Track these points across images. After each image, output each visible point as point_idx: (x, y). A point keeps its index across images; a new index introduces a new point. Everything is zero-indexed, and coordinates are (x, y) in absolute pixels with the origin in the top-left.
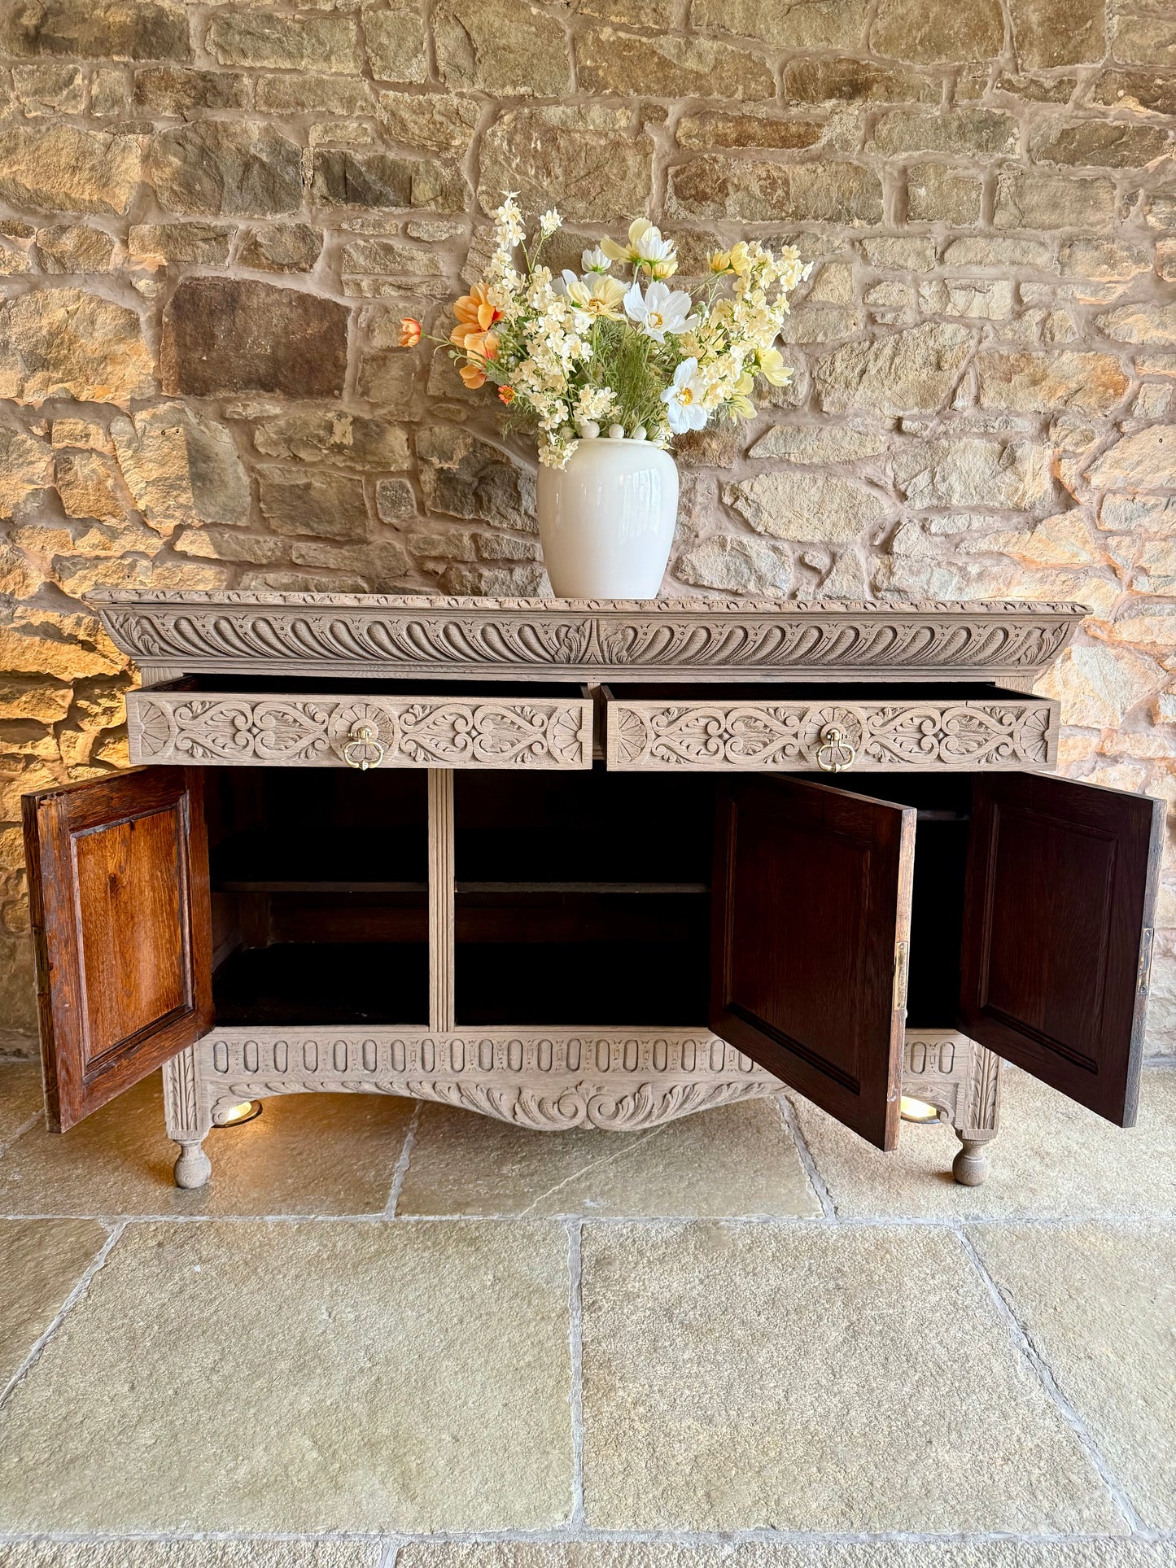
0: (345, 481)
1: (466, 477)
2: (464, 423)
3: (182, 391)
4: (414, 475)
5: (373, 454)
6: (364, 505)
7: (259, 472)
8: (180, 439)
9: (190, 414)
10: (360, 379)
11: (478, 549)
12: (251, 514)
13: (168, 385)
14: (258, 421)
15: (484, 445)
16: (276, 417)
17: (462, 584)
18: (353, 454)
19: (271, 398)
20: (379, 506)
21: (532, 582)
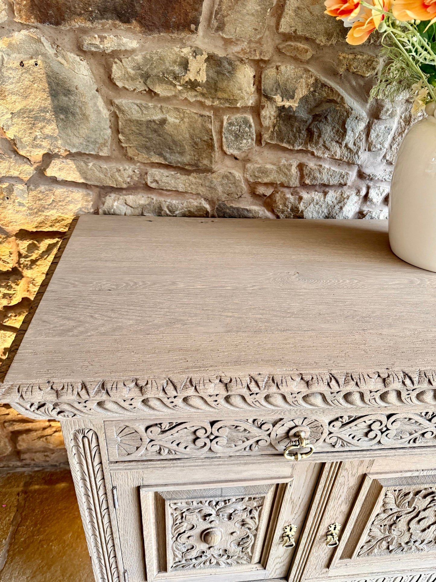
0: (196, 117)
1: (303, 115)
2: (308, 62)
3: (36, 18)
4: (257, 110)
5: (224, 91)
6: (212, 139)
7: (118, 107)
8: (40, 72)
9: (47, 44)
10: (217, 13)
11: (302, 177)
12: (111, 145)
13: (20, 11)
14: (115, 54)
15: (324, 85)
16: (133, 51)
17: (285, 205)
18: (205, 91)
19: (127, 30)
20: (224, 140)
21: (340, 202)
